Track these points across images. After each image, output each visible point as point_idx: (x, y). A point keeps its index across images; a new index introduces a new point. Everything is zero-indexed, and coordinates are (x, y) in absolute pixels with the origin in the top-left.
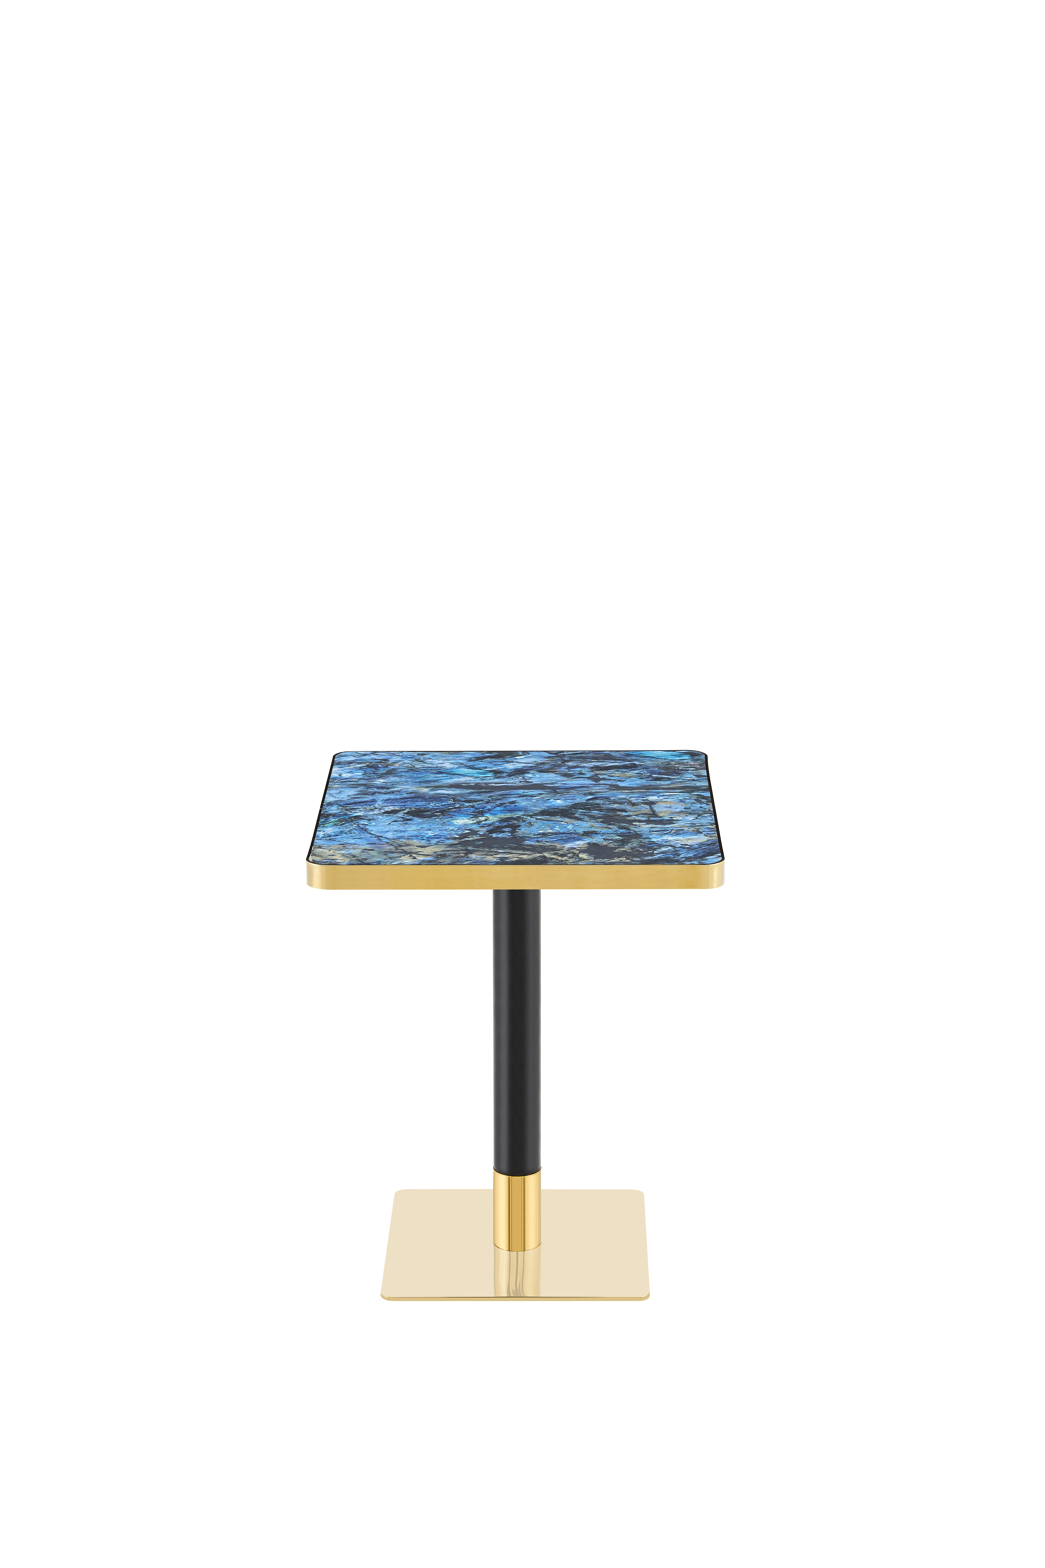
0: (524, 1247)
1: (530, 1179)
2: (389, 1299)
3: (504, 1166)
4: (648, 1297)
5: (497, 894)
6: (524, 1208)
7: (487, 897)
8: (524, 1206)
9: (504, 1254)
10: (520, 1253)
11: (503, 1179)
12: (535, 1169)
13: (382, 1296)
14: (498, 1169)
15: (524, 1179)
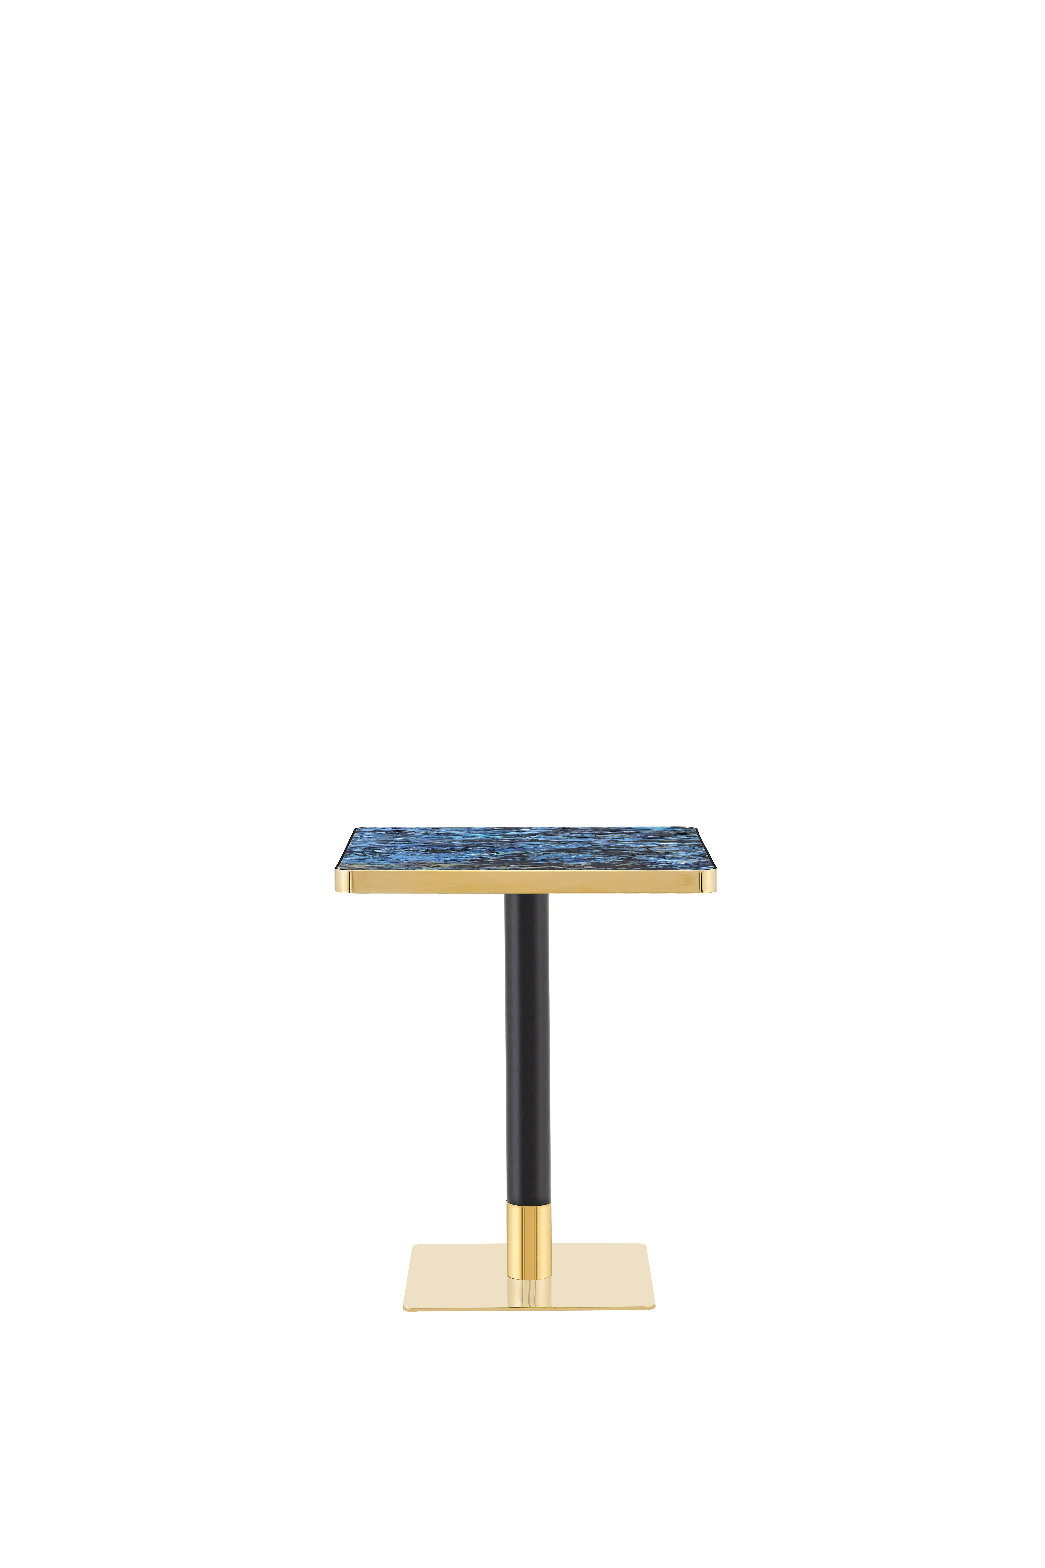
0: (536, 1276)
1: (542, 1209)
2: (412, 1310)
3: (517, 1196)
4: (653, 1307)
5: (508, 897)
6: (536, 1240)
7: (499, 901)
8: (536, 1238)
9: (518, 1283)
10: (532, 1282)
11: (516, 1209)
12: (545, 1200)
13: (404, 1308)
14: (511, 1200)
15: (536, 1209)
